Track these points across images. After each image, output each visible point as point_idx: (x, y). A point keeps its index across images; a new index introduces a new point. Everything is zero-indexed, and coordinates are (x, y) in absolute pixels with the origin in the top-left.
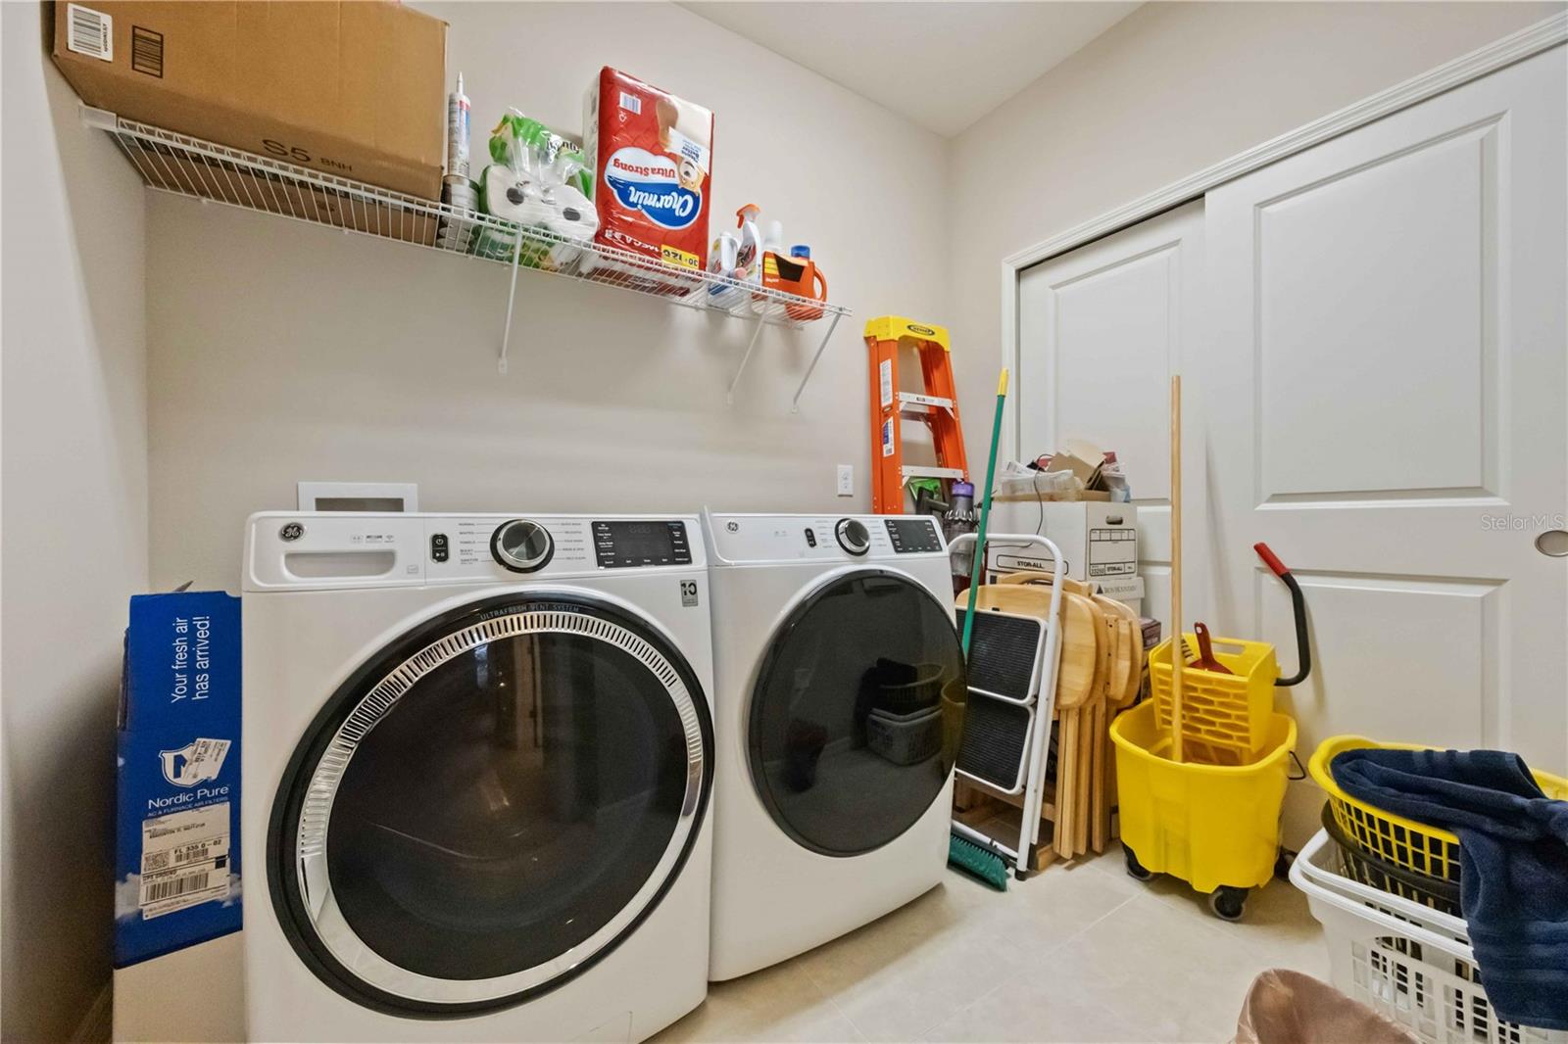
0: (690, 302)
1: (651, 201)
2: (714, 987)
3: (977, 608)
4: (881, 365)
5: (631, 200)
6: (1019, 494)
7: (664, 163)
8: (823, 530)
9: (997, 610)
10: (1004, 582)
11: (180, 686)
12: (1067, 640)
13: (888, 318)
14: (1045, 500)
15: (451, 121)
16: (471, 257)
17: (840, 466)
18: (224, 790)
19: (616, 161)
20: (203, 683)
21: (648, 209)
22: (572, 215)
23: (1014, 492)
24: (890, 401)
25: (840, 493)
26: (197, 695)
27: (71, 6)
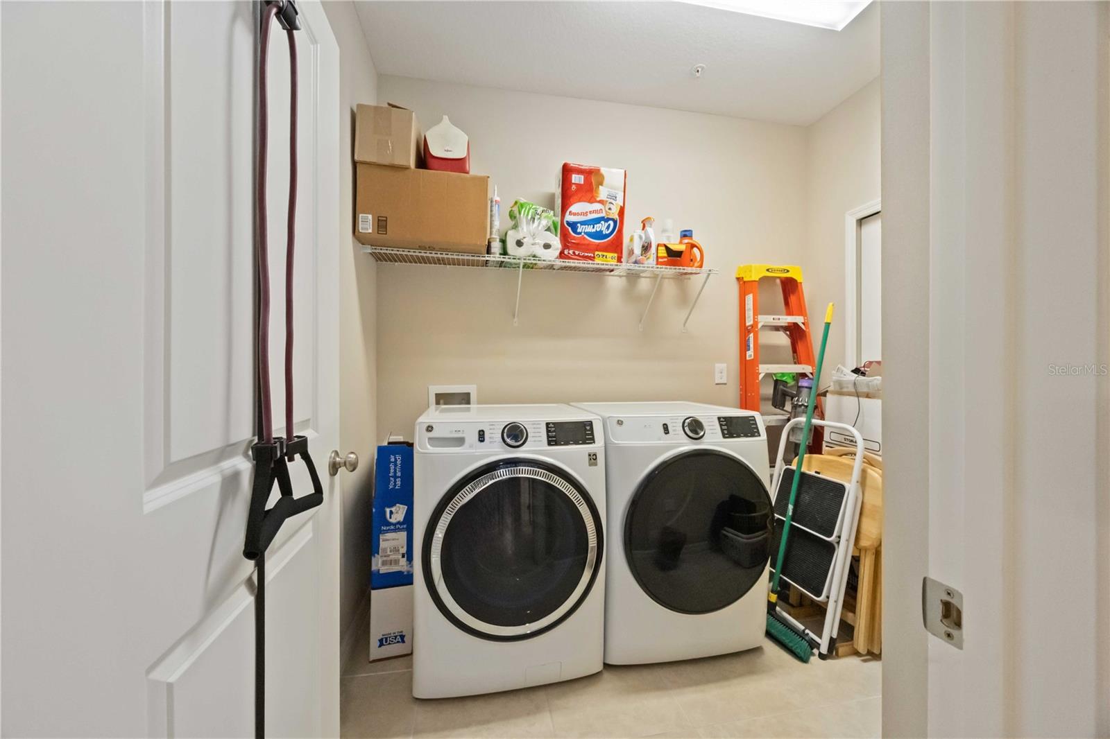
0: (616, 274)
1: (589, 229)
2: (607, 666)
3: (804, 469)
4: (746, 297)
5: (578, 231)
6: (845, 390)
7: (597, 206)
8: (674, 424)
9: (819, 473)
10: (830, 454)
11: (392, 482)
12: (865, 501)
13: (751, 266)
14: (863, 397)
15: (491, 211)
16: (501, 269)
17: (717, 365)
18: (405, 526)
19: (570, 212)
20: (399, 483)
21: (589, 234)
22: (547, 246)
23: (841, 388)
24: (751, 323)
25: (716, 382)
26: (397, 487)
27: (360, 215)
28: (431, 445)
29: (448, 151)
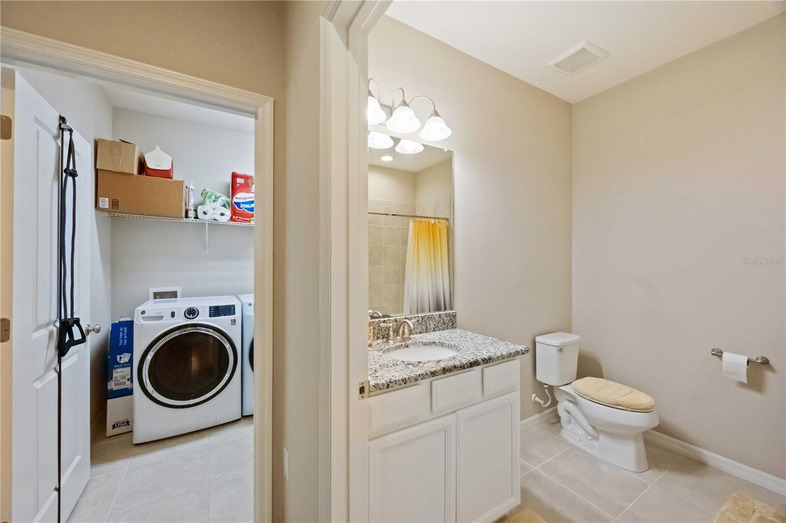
1: (248, 206)
2: (243, 416)
5: (241, 207)
7: (250, 195)
11: (121, 342)
15: (189, 194)
18: (129, 364)
19: (237, 197)
20: (125, 341)
21: (247, 209)
22: (222, 214)
26: (124, 344)
27: (100, 198)
28: (144, 321)
29: (159, 166)
